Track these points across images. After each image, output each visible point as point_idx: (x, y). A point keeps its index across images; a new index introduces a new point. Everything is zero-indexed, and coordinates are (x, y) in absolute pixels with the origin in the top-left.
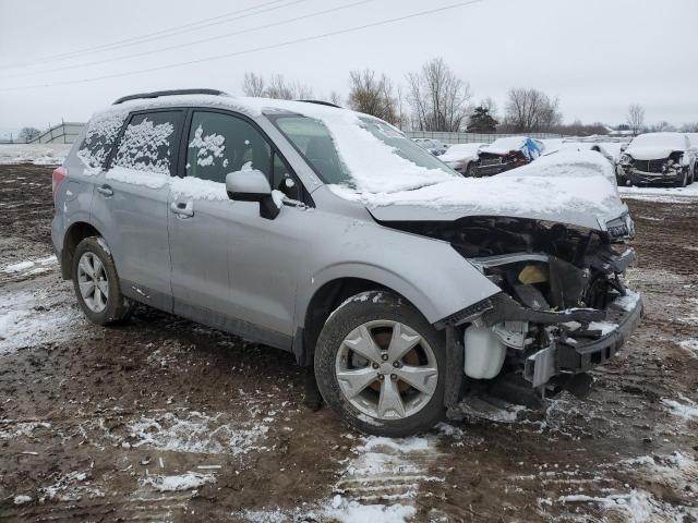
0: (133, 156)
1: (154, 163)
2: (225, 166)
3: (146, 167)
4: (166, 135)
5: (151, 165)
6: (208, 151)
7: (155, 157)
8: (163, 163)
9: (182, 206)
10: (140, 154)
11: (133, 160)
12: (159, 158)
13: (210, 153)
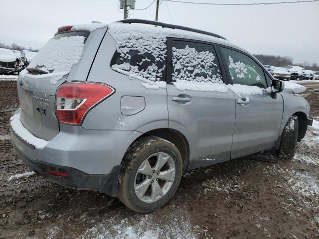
0: (191, 72)
1: (211, 77)
2: (250, 78)
3: (205, 80)
4: (212, 60)
5: (209, 78)
6: (240, 70)
7: (210, 73)
8: (217, 77)
9: (244, 99)
10: (197, 71)
11: (193, 75)
12: (213, 73)
13: (242, 71)
